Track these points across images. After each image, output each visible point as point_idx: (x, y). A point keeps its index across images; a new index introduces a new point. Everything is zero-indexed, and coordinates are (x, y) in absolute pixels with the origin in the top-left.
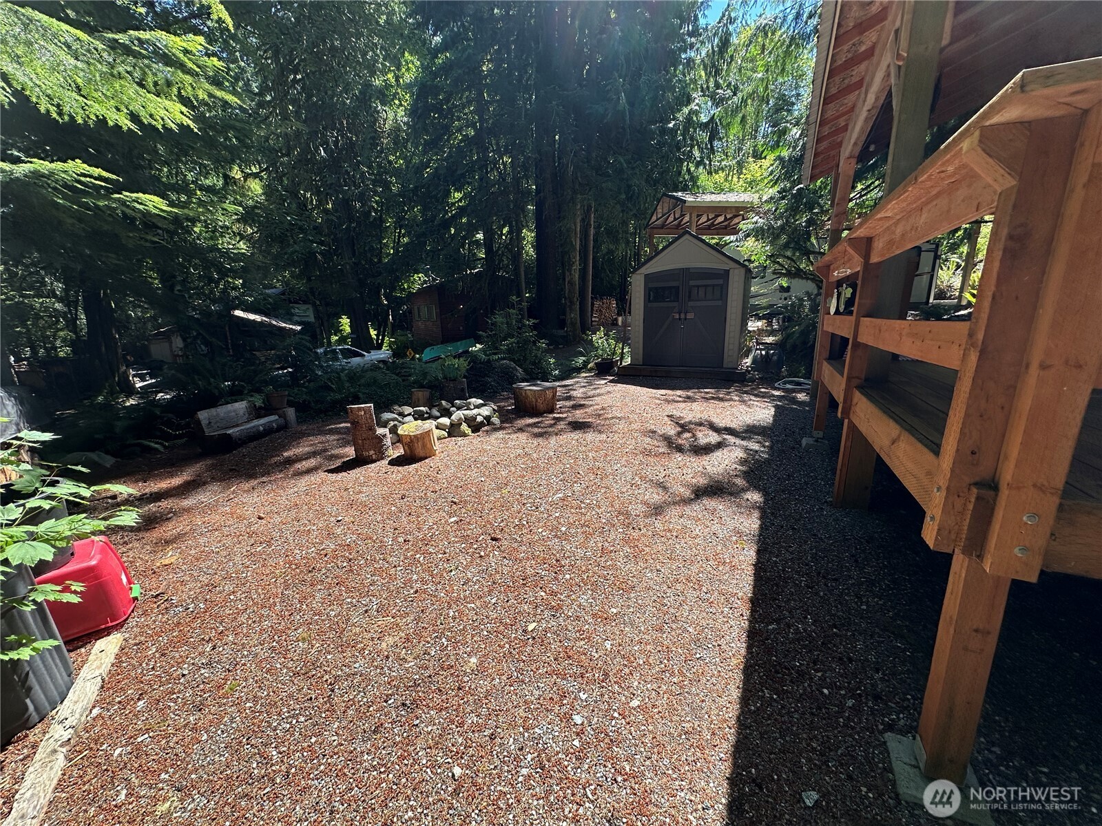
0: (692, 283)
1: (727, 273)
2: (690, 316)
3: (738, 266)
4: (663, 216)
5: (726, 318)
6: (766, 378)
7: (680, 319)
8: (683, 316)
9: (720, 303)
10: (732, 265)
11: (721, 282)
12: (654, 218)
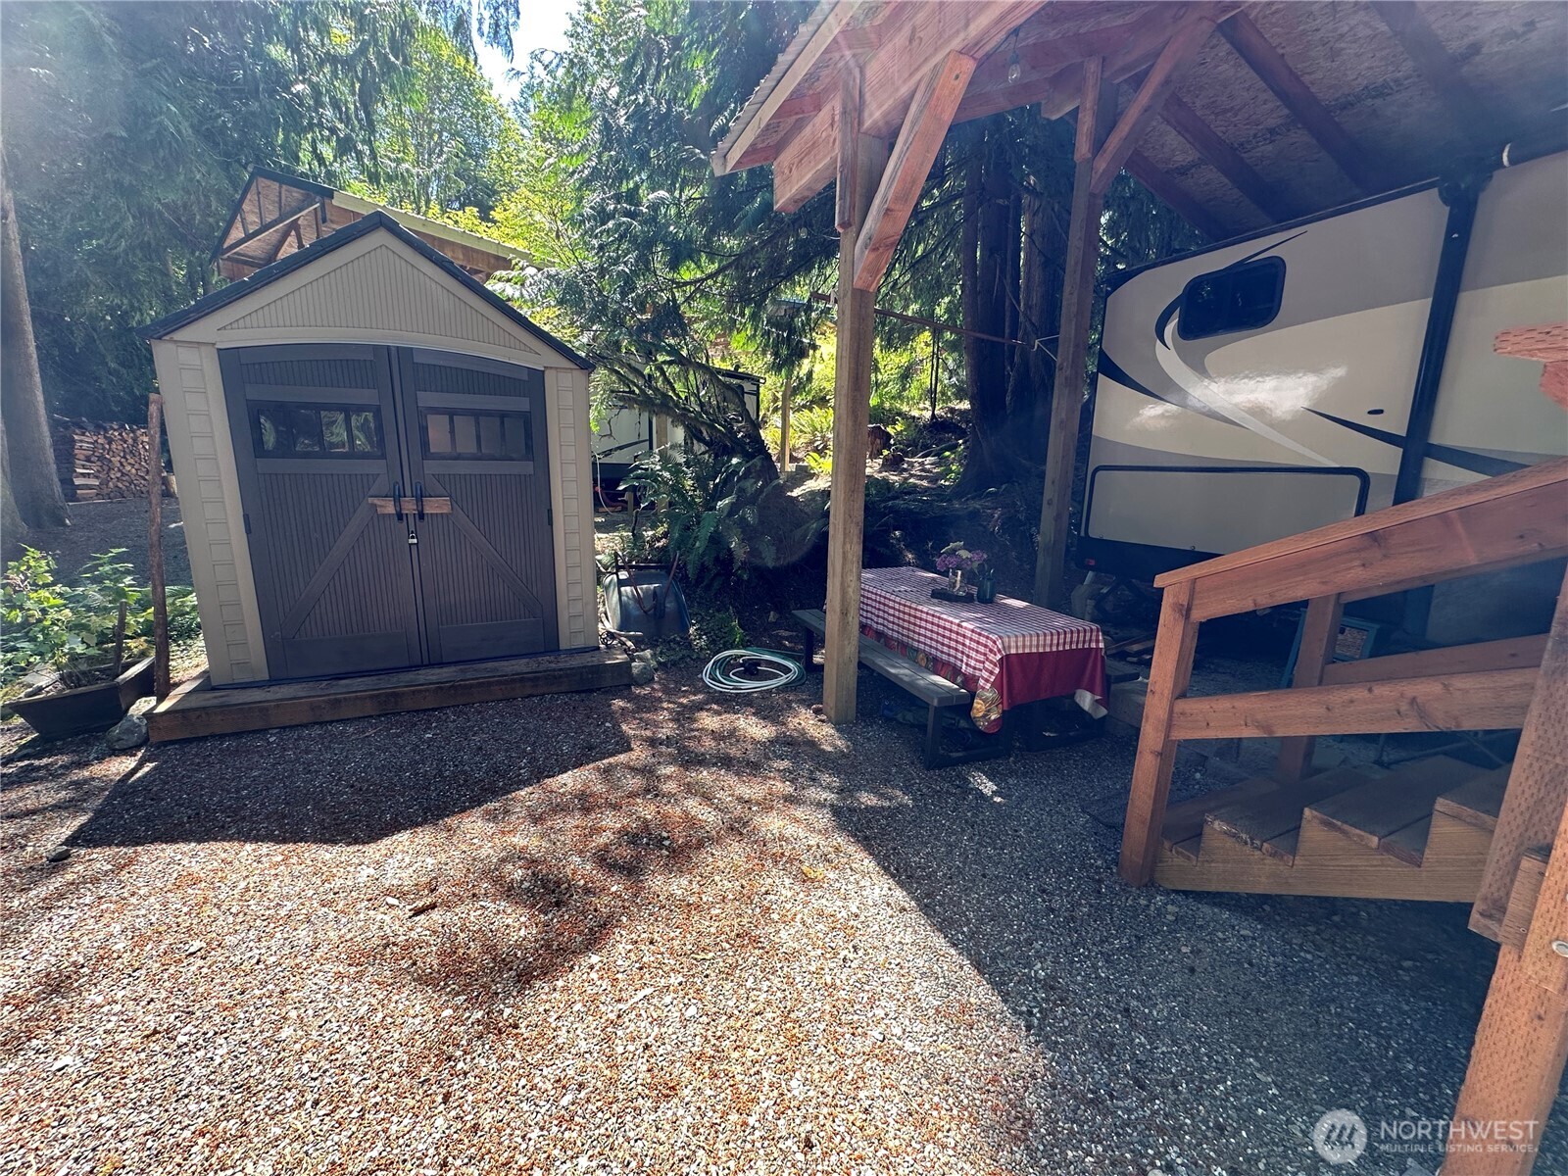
0: (427, 399)
1: (537, 377)
2: (435, 506)
3: (565, 363)
4: (264, 228)
5: (550, 511)
6: (674, 664)
7: (400, 516)
8: (409, 506)
9: (527, 468)
10: (552, 358)
11: (523, 404)
12: (237, 233)
